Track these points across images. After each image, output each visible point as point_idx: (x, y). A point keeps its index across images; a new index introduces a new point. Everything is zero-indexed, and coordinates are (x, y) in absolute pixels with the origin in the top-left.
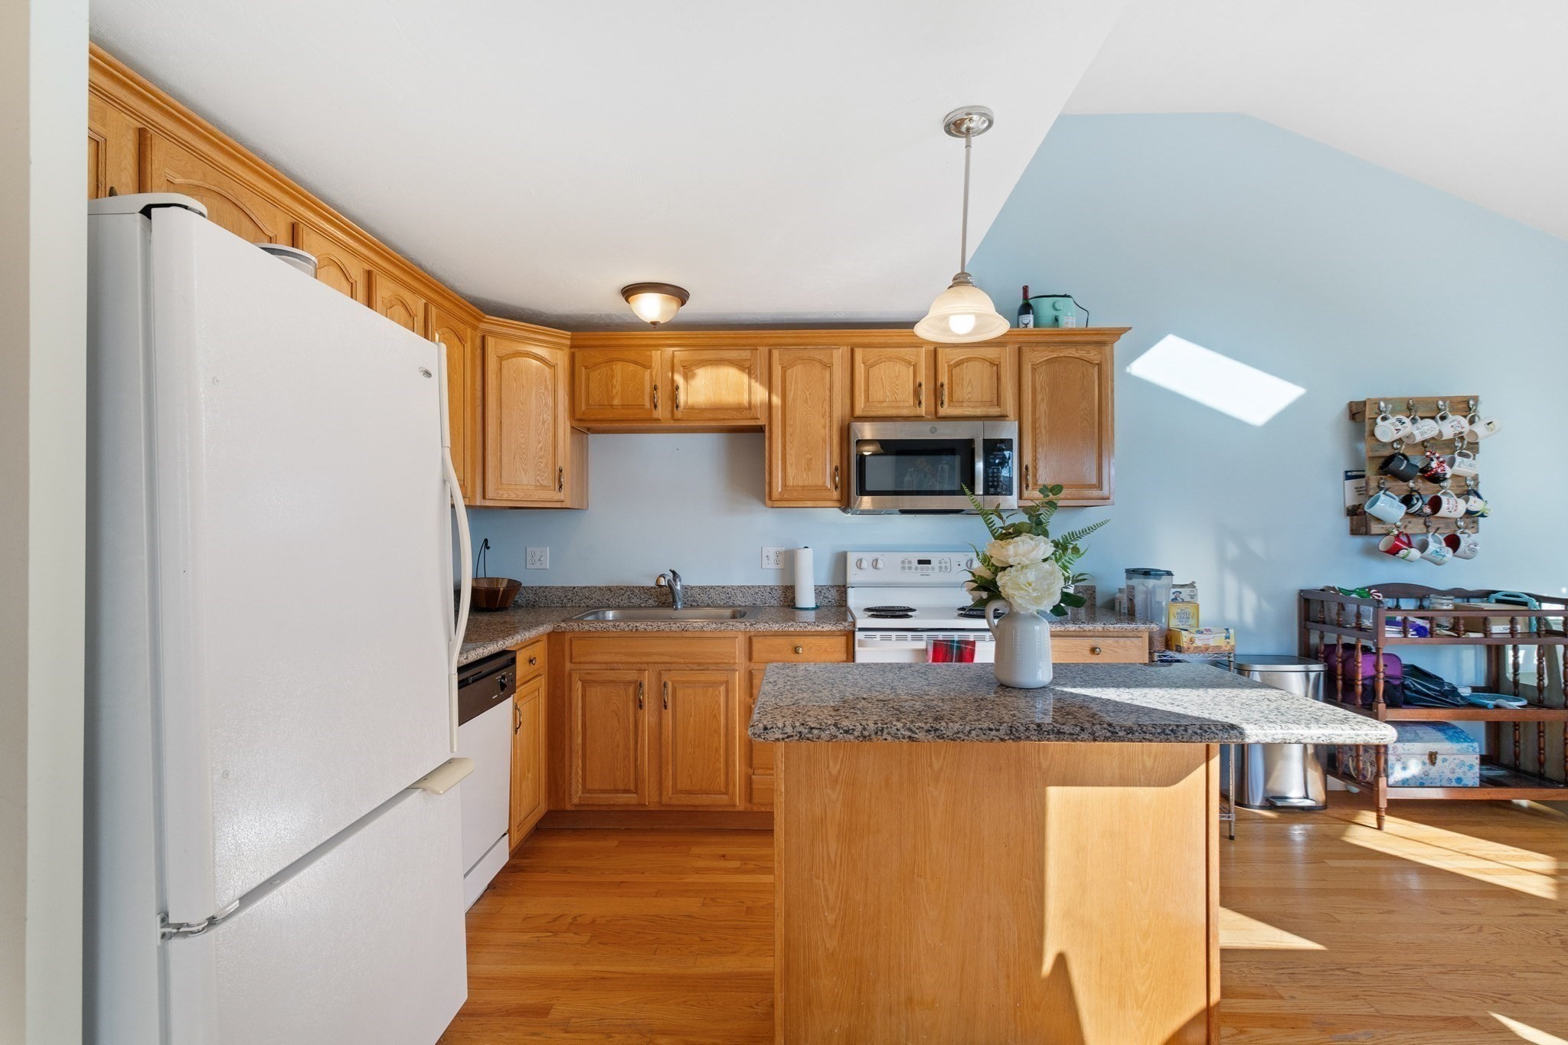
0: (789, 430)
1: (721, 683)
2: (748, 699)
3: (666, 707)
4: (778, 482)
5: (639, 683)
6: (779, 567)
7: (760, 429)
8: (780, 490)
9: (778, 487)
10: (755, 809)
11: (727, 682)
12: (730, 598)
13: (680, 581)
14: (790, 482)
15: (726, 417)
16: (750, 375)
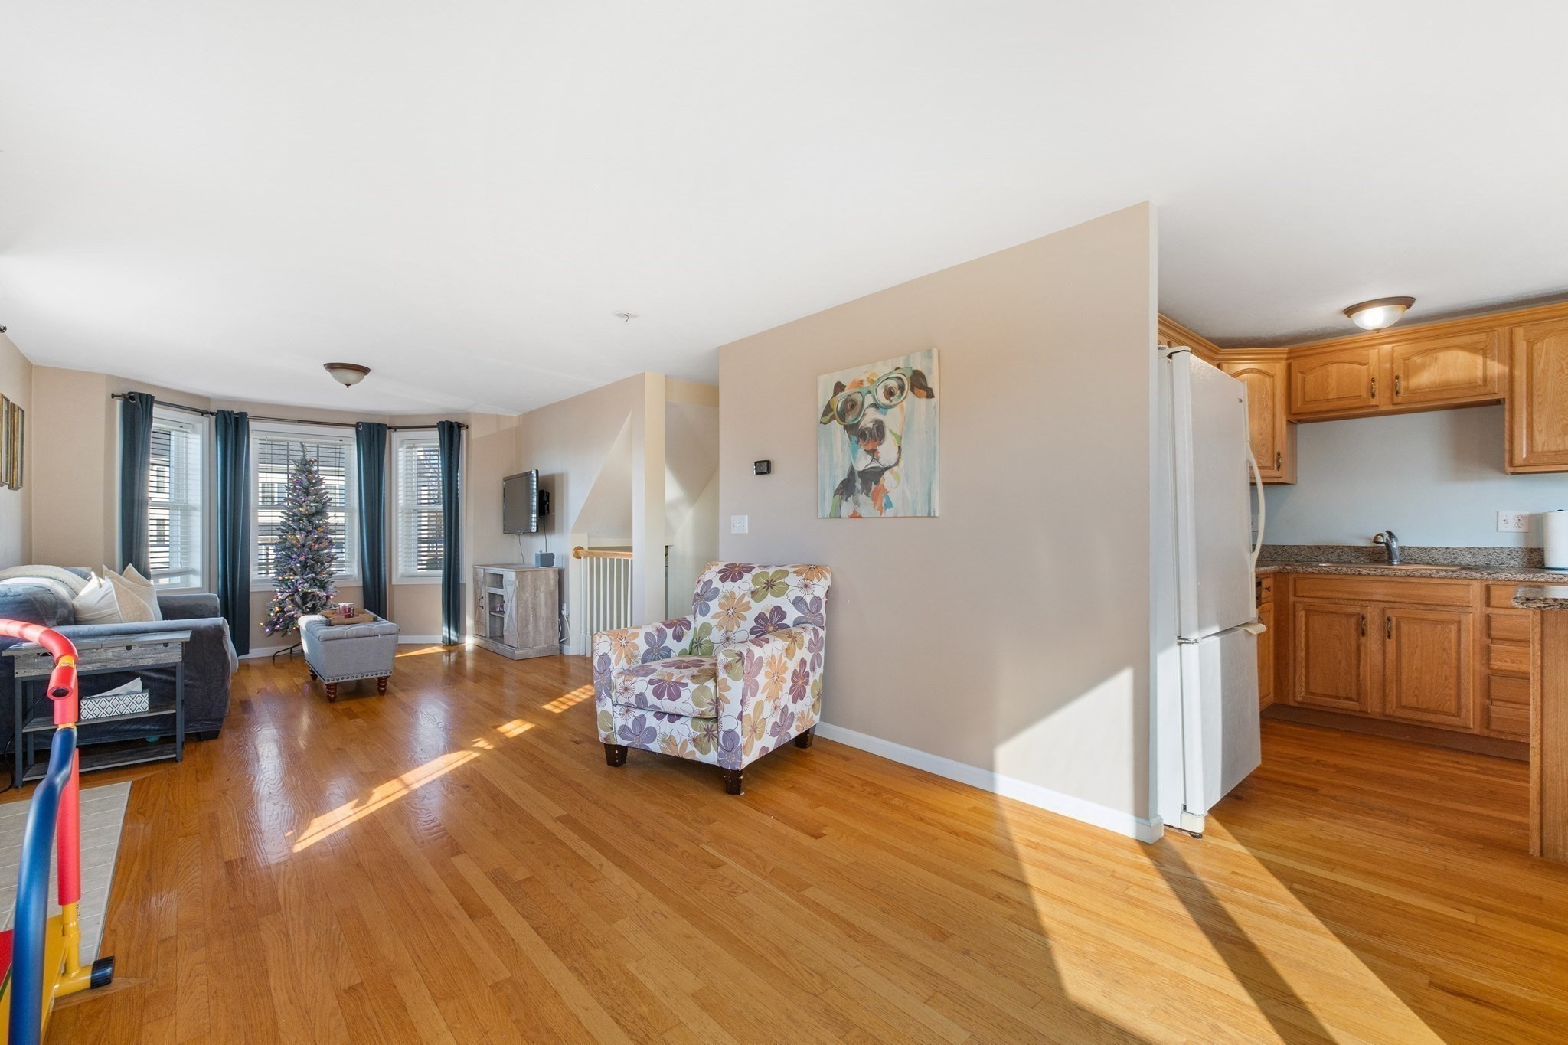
0: (1536, 400)
1: (1452, 622)
2: (1485, 638)
3: (1389, 637)
4: (1522, 449)
5: (1361, 616)
6: (1521, 530)
7: (1498, 402)
8: (1524, 456)
9: (1522, 452)
10: (1492, 735)
11: (1459, 623)
12: (1456, 558)
13: (1397, 541)
14: (1539, 448)
15: (1454, 396)
16: (1485, 355)
